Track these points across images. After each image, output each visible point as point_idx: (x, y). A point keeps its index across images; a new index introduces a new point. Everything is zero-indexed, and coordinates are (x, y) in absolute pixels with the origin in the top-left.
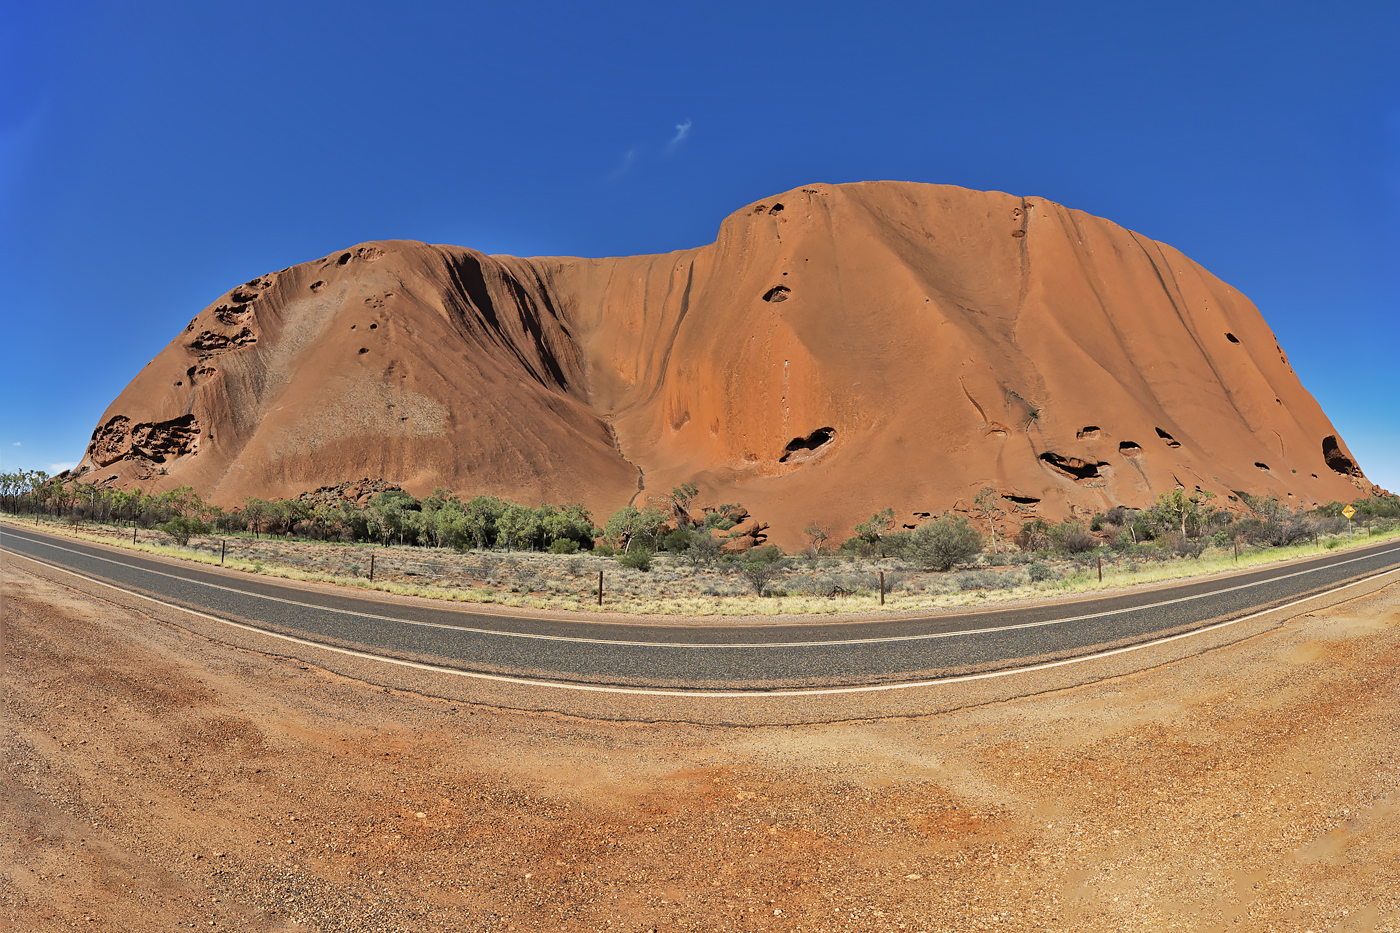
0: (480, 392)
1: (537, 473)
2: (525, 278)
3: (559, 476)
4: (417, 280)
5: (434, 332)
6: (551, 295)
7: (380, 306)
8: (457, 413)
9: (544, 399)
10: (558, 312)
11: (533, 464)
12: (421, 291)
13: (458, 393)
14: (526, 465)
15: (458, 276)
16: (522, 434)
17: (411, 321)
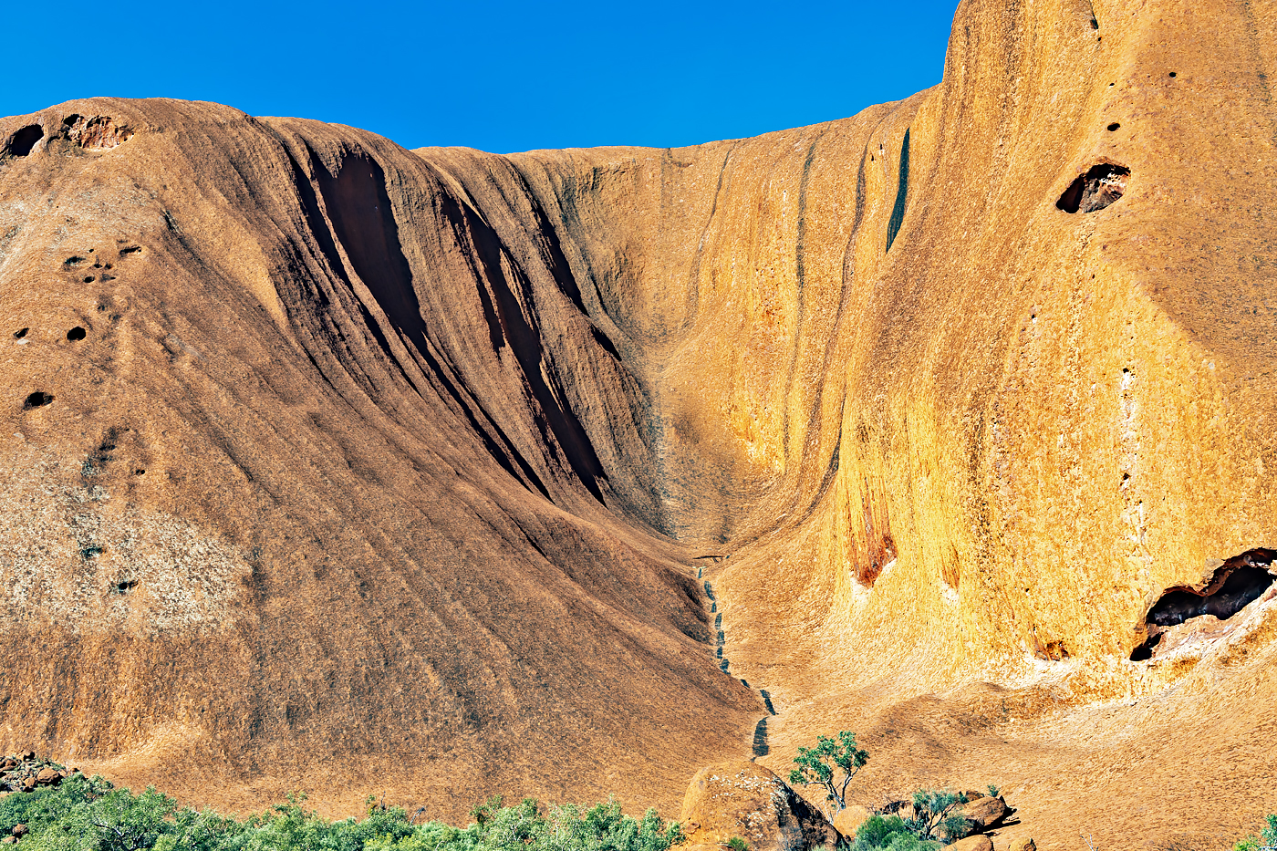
0: (341, 509)
1: (476, 720)
2: (504, 209)
3: (533, 727)
4: (209, 211)
5: (239, 353)
6: (570, 249)
7: (104, 279)
8: (273, 567)
9: (519, 524)
10: (588, 294)
11: (467, 697)
12: (219, 243)
13: (279, 514)
14: (448, 702)
15: (321, 204)
16: (443, 617)
17: (181, 323)
